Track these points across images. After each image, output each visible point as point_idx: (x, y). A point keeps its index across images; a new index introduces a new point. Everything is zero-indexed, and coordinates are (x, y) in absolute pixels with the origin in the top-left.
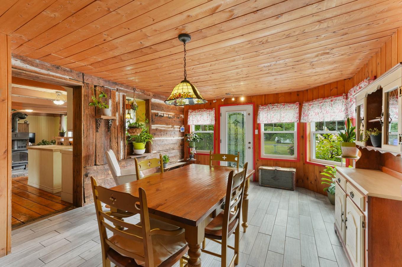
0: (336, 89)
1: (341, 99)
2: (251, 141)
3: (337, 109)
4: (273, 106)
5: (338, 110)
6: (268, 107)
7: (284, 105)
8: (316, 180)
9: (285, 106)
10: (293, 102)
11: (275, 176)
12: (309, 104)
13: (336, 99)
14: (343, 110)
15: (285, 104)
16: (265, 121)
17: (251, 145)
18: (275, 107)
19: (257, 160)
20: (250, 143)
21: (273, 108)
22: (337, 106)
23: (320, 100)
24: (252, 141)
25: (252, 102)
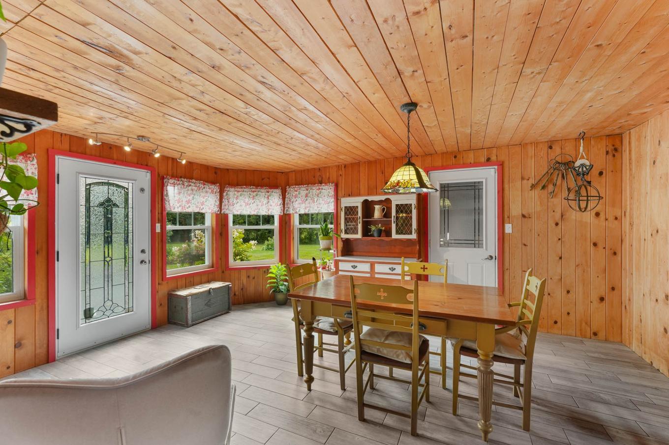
0: (268, 180)
1: (278, 192)
2: (147, 246)
3: (273, 202)
4: (190, 183)
5: (274, 204)
6: (181, 182)
7: (204, 184)
8: (242, 289)
9: (205, 186)
10: (213, 183)
11: (210, 300)
12: (236, 189)
13: (273, 191)
14: (279, 204)
15: (206, 183)
16: (178, 208)
17: (147, 257)
18: (193, 184)
19: (159, 284)
20: (143, 251)
21: (190, 185)
22: (273, 199)
23: (253, 188)
24: (148, 249)
25: (149, 165)
